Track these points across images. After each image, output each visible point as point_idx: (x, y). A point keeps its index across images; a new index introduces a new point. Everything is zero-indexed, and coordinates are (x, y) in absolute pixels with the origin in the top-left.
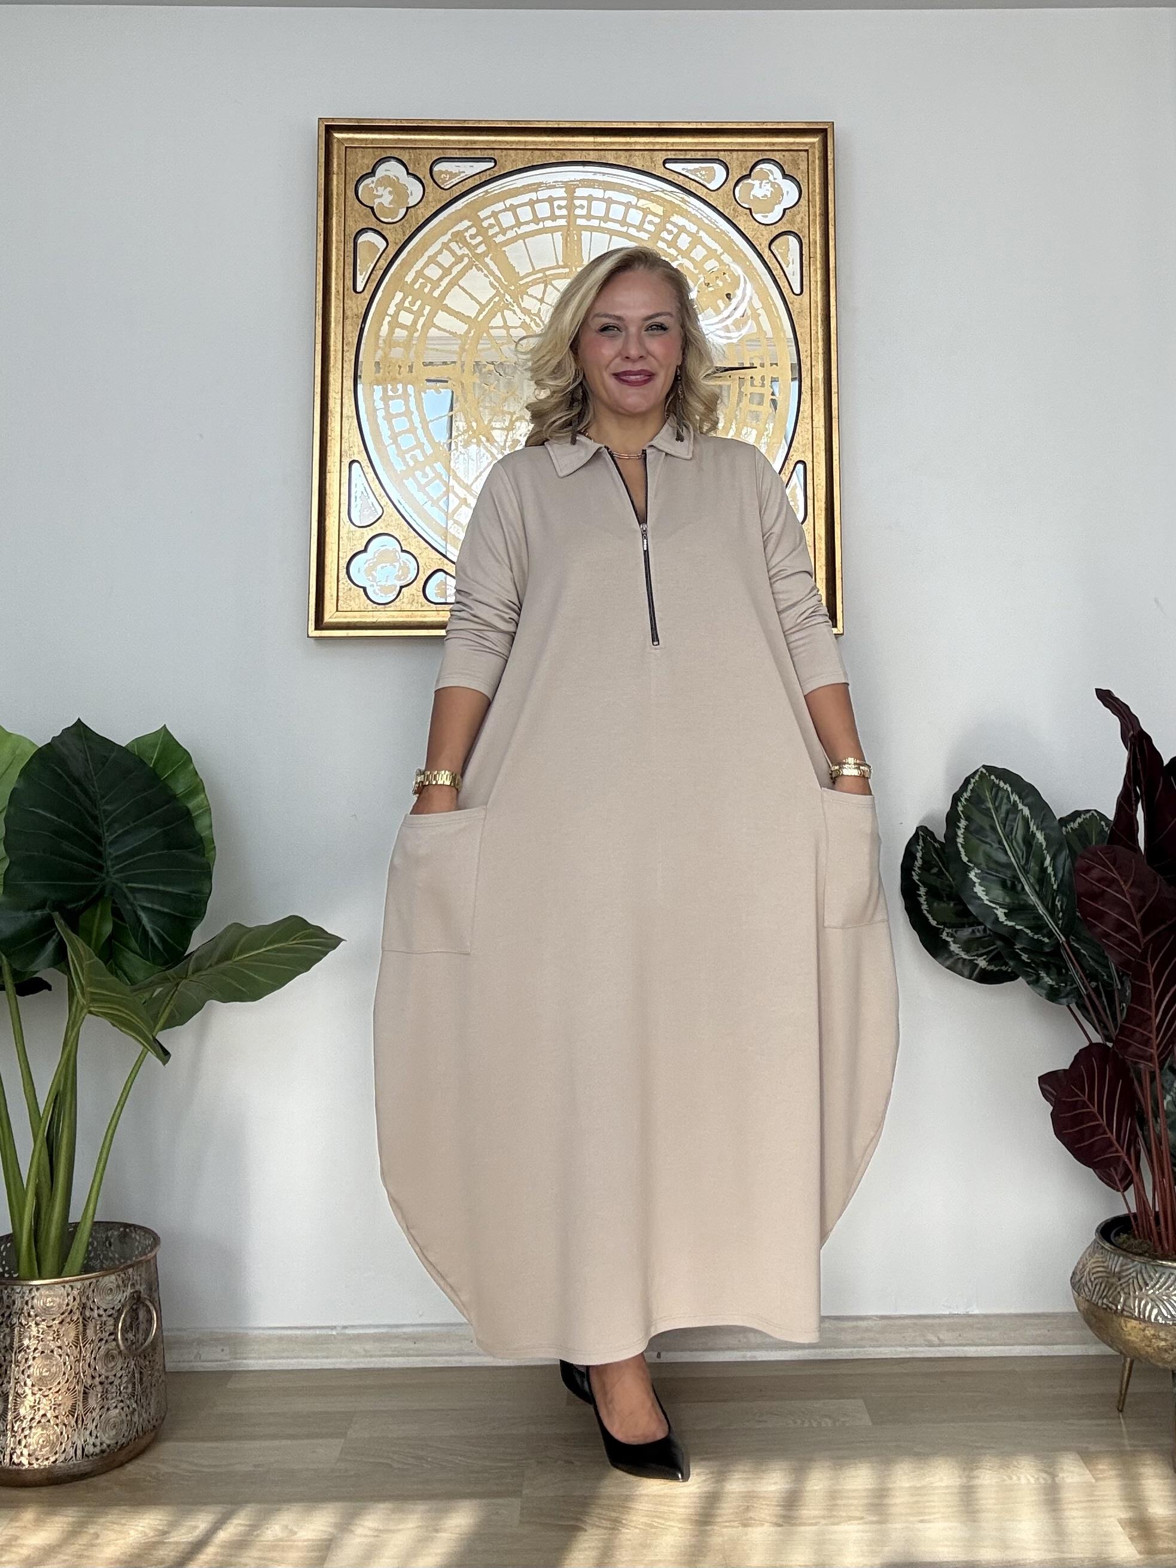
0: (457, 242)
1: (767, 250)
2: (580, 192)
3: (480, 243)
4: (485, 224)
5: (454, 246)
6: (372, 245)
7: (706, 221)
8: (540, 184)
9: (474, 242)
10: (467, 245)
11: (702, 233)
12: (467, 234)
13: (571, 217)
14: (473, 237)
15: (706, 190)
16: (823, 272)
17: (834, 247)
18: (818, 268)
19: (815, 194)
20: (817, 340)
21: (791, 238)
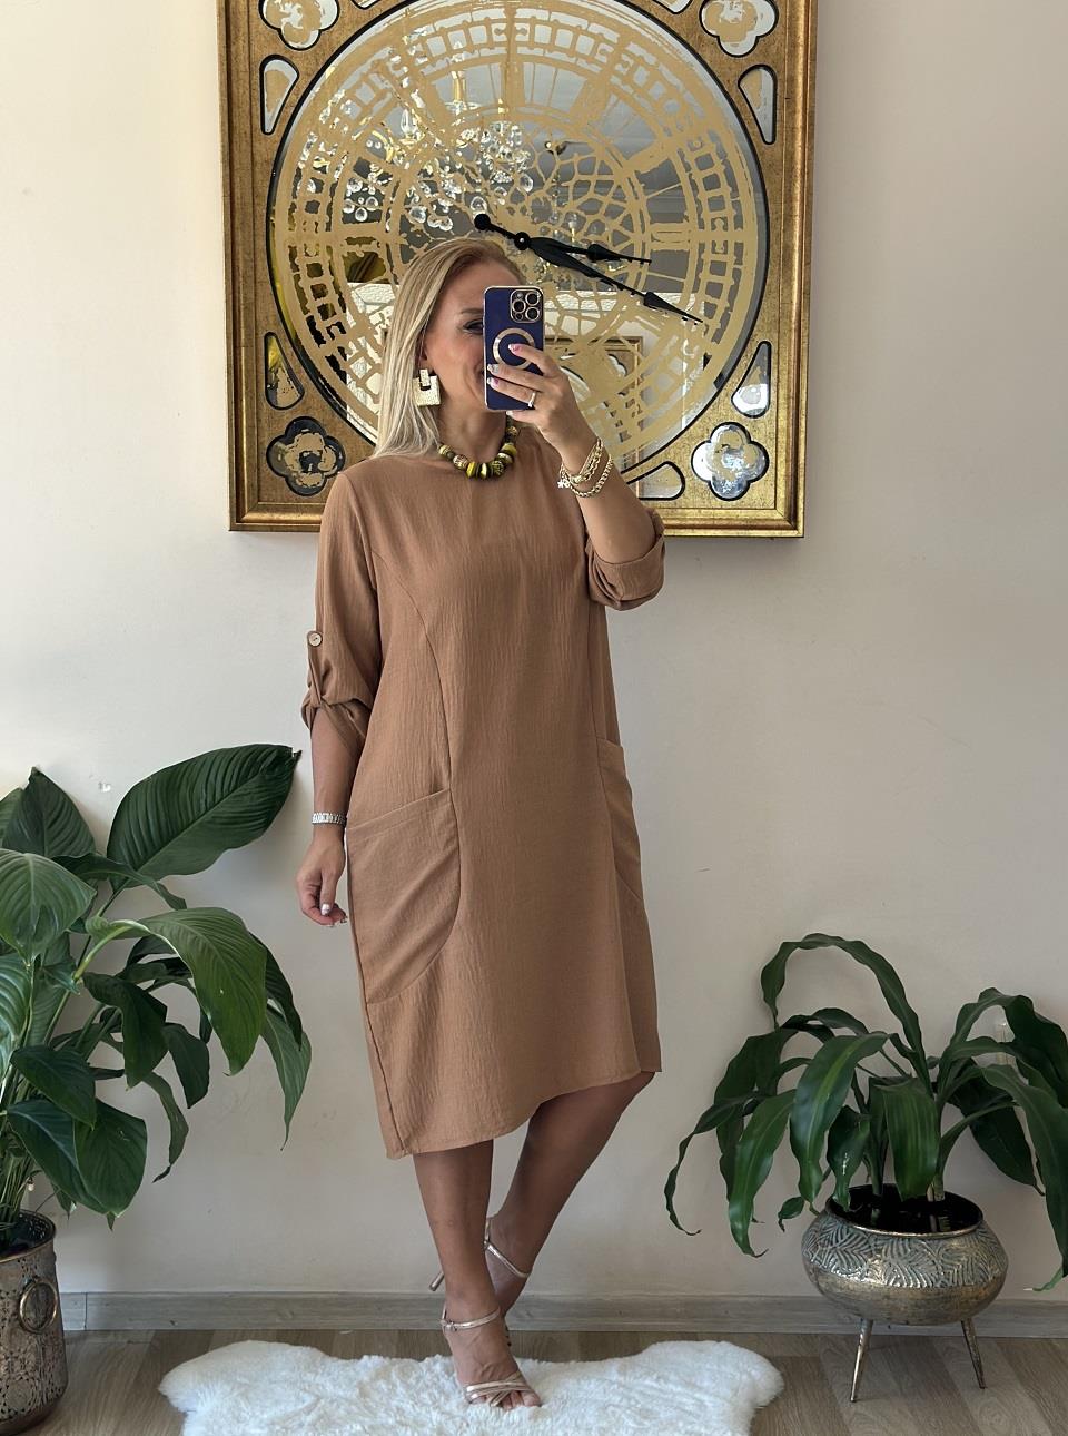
0: (378, 73)
1: (735, 87)
2: (522, 13)
4: (411, 52)
5: (373, 77)
6: (279, 75)
7: (668, 52)
9: (398, 74)
10: (390, 77)
11: (660, 66)
13: (510, 45)
14: (396, 67)
15: (669, 13)
16: (799, 117)
17: (813, 87)
18: (795, 112)
19: (793, 17)
20: (790, 199)
21: (763, 72)
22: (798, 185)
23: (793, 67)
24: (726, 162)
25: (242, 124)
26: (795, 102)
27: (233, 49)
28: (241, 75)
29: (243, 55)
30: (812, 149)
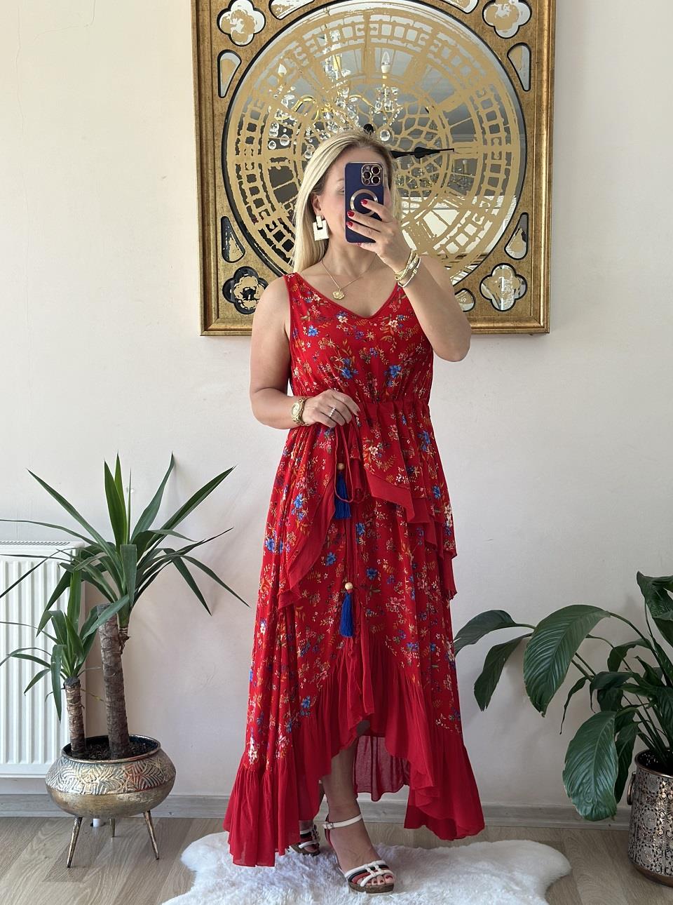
0: (289, 58)
1: (505, 58)
2: (374, 18)
3: (304, 59)
4: (308, 44)
5: (286, 60)
6: (230, 61)
7: (462, 37)
8: (345, 13)
9: (301, 58)
10: (295, 60)
11: (458, 46)
12: (295, 52)
13: (366, 37)
14: (299, 54)
15: (463, 13)
16: (545, 73)
17: (553, 55)
18: (542, 71)
19: (541, 13)
20: (539, 125)
21: (524, 47)
22: (544, 115)
23: (542, 43)
24: (500, 103)
25: (207, 93)
26: (542, 65)
27: (201, 47)
28: (207, 63)
29: (207, 51)
30: (552, 93)
